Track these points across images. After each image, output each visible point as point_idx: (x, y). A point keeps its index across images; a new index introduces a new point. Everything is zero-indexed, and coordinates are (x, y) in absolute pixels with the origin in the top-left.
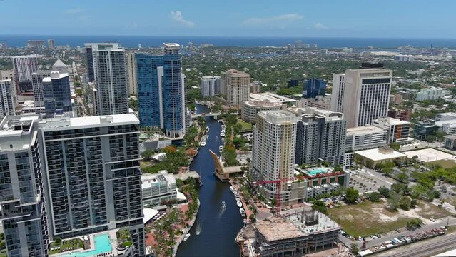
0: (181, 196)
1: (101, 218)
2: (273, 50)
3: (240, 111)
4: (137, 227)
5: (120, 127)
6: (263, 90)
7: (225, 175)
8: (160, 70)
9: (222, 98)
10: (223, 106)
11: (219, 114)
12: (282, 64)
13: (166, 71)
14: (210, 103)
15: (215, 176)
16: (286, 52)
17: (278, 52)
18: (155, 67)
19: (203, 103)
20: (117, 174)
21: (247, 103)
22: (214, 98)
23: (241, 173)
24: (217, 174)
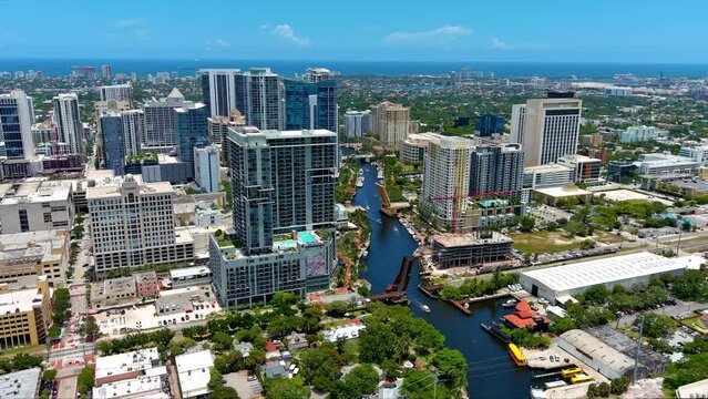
0: (351, 225)
1: (301, 219)
2: (429, 81)
3: (398, 153)
4: (330, 230)
5: (320, 138)
6: (423, 130)
7: (392, 210)
8: (313, 99)
9: (372, 139)
10: (376, 147)
11: (372, 155)
12: (444, 99)
13: (320, 99)
14: (357, 146)
15: (381, 212)
16: (449, 84)
17: (436, 83)
18: (306, 95)
19: (347, 145)
20: (316, 181)
21: (407, 142)
22: (361, 140)
23: (410, 209)
24: (383, 209)
